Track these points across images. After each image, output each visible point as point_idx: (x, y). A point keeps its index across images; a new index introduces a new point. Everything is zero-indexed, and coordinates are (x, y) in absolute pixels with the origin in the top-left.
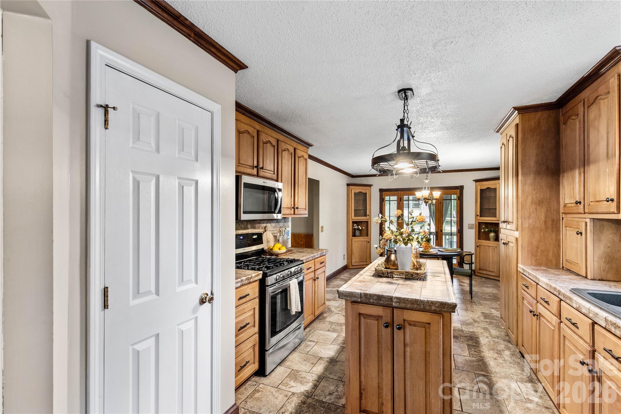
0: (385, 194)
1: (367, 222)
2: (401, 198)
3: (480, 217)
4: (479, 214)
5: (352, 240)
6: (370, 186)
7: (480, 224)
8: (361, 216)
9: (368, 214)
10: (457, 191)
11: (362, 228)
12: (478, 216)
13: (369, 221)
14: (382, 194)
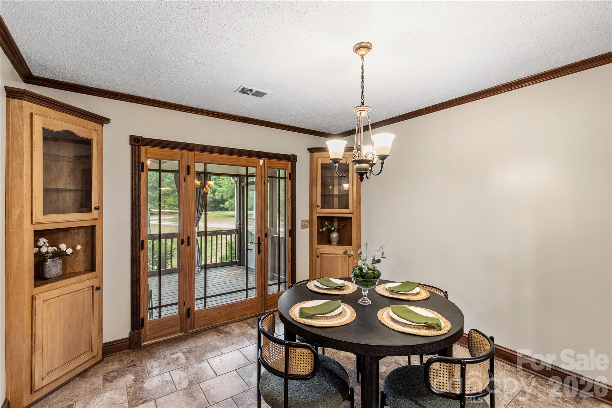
0: (146, 152)
1: (93, 228)
2: (188, 167)
3: (321, 208)
4: (319, 203)
5: (33, 298)
6: (102, 120)
7: (322, 220)
8: (63, 212)
9: (95, 203)
10: (287, 164)
11: (74, 248)
12: (318, 206)
13: (97, 223)
14: (139, 150)
